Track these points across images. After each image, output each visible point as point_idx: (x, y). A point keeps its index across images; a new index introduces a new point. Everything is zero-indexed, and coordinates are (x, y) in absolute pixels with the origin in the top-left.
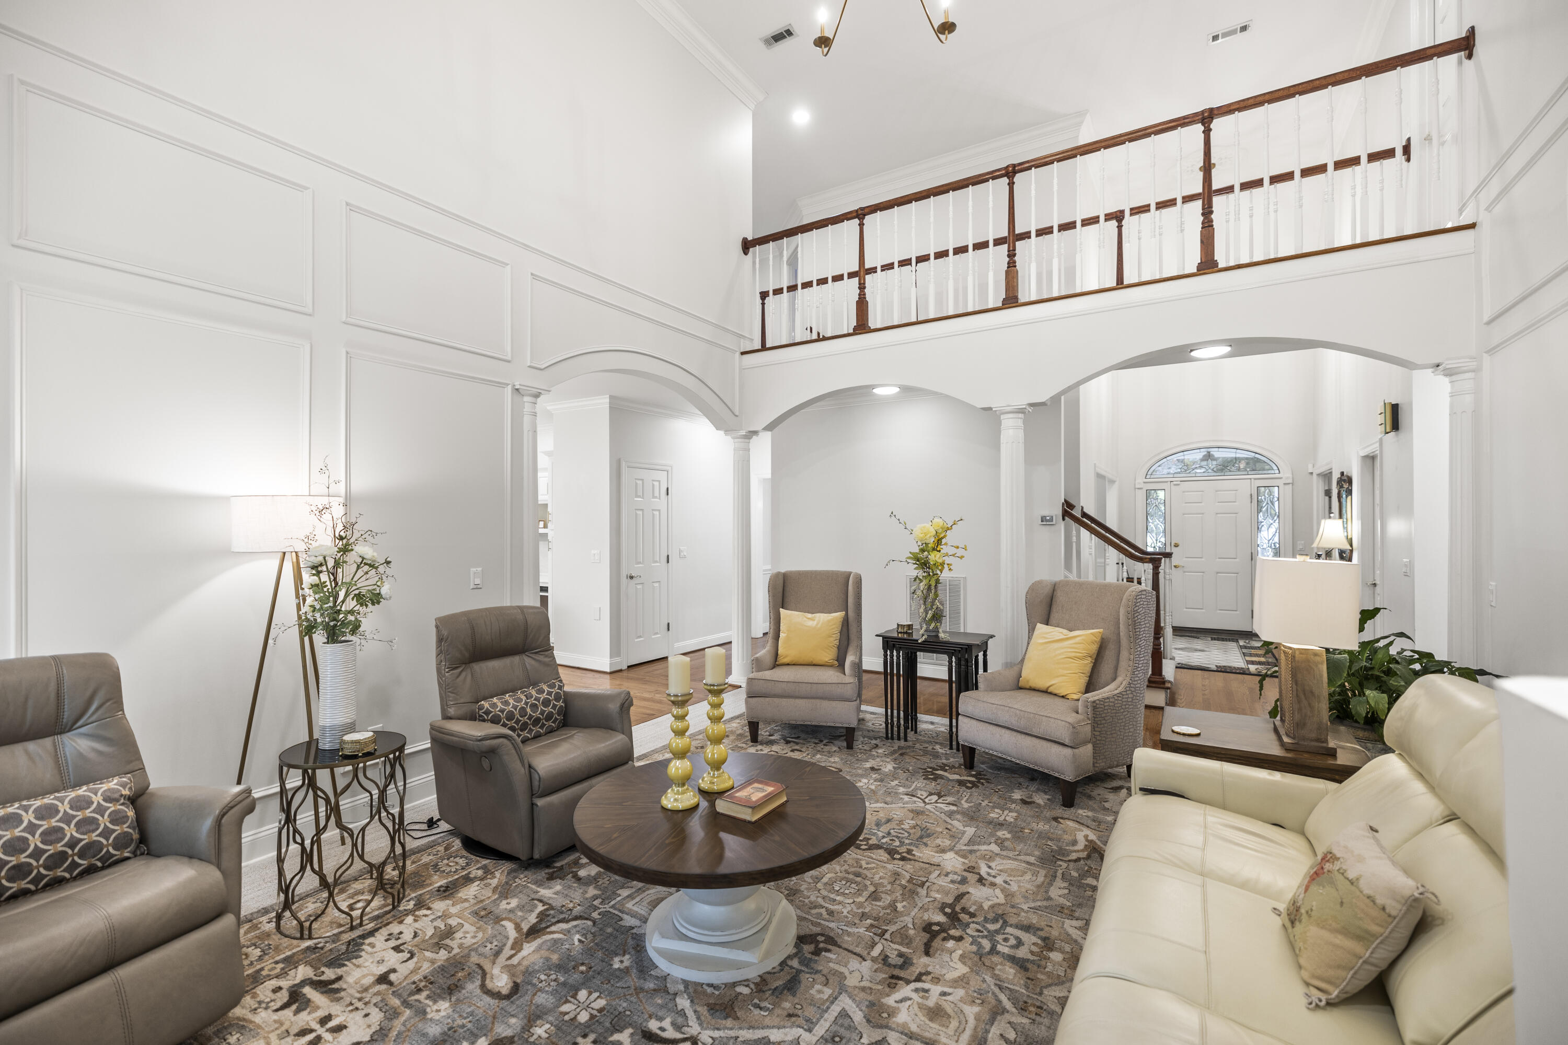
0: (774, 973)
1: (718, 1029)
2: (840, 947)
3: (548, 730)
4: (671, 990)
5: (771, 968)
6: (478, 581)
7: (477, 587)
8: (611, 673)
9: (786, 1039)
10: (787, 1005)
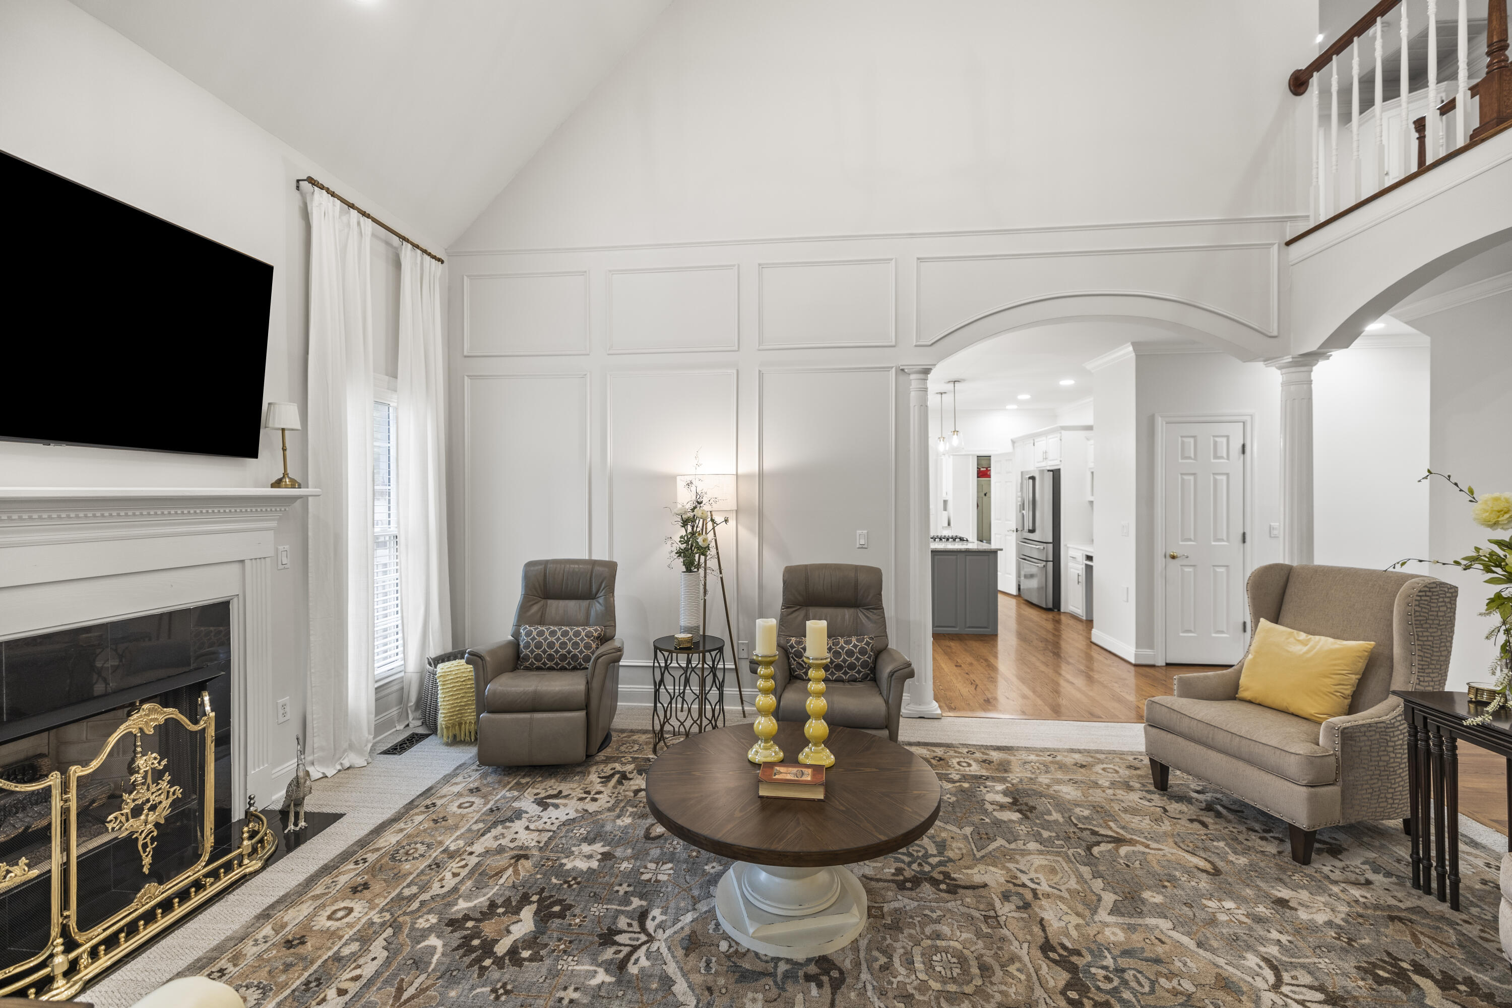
0: (759, 958)
1: (669, 949)
2: (834, 994)
3: (850, 679)
4: (697, 906)
5: (764, 953)
6: (862, 542)
7: (862, 547)
8: (1136, 665)
9: (679, 997)
10: (721, 981)
